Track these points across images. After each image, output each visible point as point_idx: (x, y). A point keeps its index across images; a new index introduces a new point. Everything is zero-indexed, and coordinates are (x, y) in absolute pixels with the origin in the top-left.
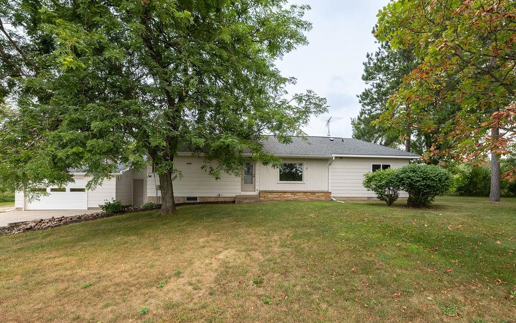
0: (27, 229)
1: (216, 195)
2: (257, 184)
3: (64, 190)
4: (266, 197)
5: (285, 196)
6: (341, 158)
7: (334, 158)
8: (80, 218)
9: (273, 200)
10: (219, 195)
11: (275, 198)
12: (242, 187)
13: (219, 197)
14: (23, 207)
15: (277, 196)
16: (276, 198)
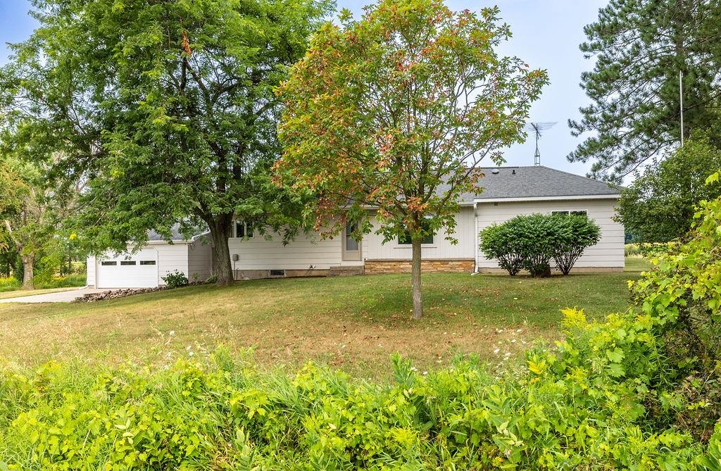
0: (99, 299)
1: (307, 267)
2: (364, 249)
3: (134, 263)
4: (373, 269)
5: (402, 266)
6: (496, 204)
7: (475, 206)
8: (143, 291)
9: (384, 273)
10: (311, 267)
11: (386, 269)
12: (343, 256)
13: (311, 269)
14: (95, 284)
15: (389, 267)
16: (388, 269)
